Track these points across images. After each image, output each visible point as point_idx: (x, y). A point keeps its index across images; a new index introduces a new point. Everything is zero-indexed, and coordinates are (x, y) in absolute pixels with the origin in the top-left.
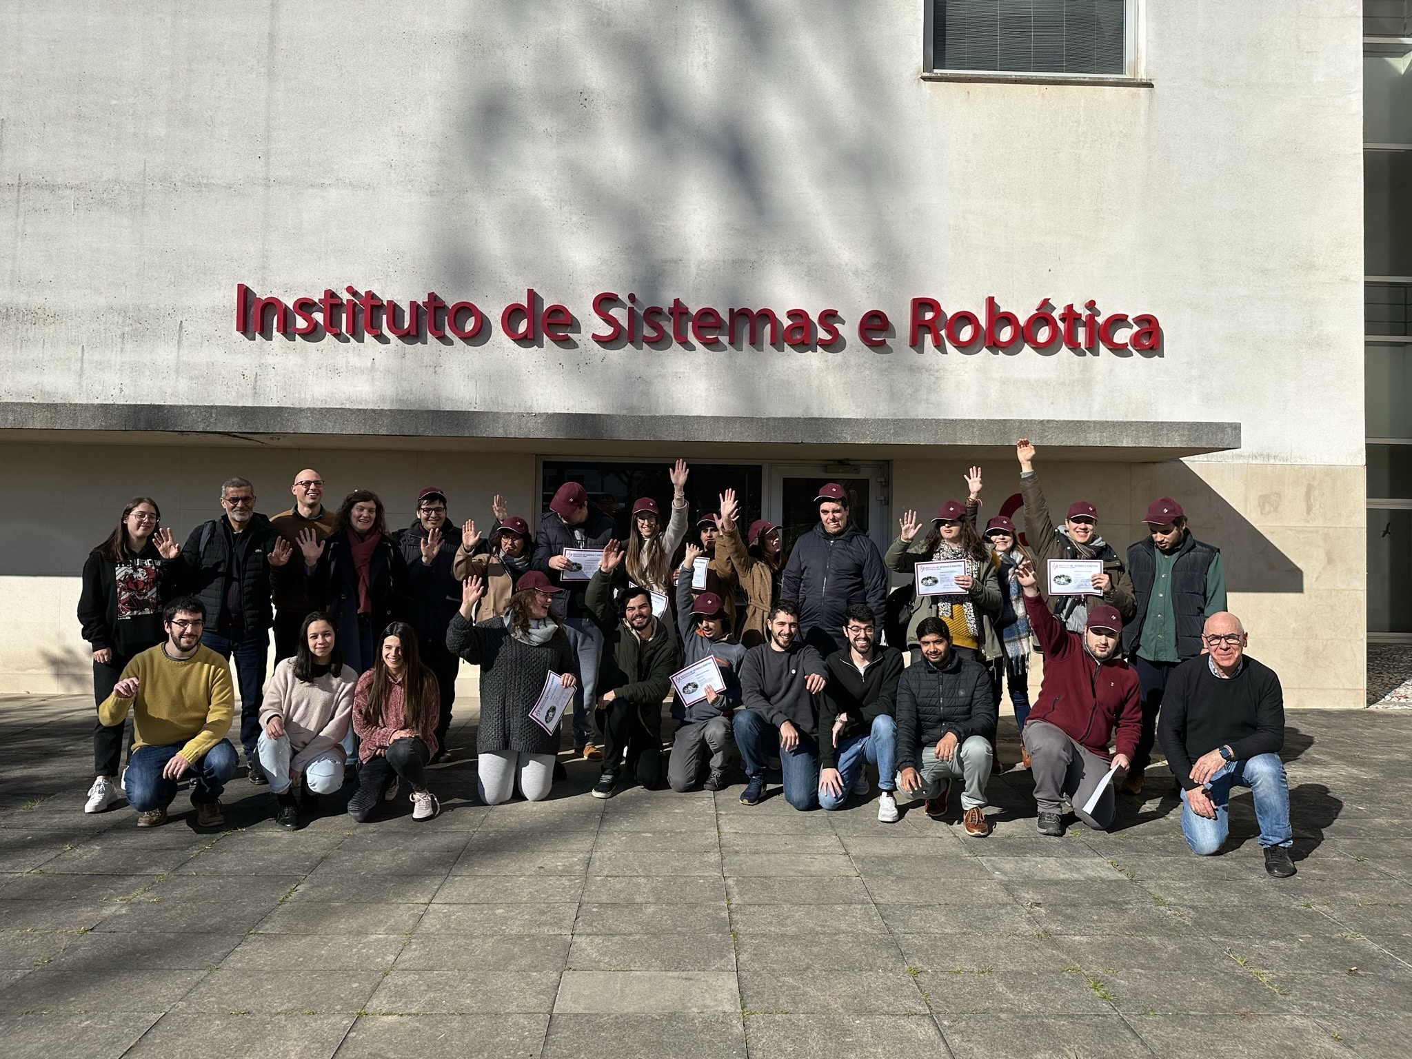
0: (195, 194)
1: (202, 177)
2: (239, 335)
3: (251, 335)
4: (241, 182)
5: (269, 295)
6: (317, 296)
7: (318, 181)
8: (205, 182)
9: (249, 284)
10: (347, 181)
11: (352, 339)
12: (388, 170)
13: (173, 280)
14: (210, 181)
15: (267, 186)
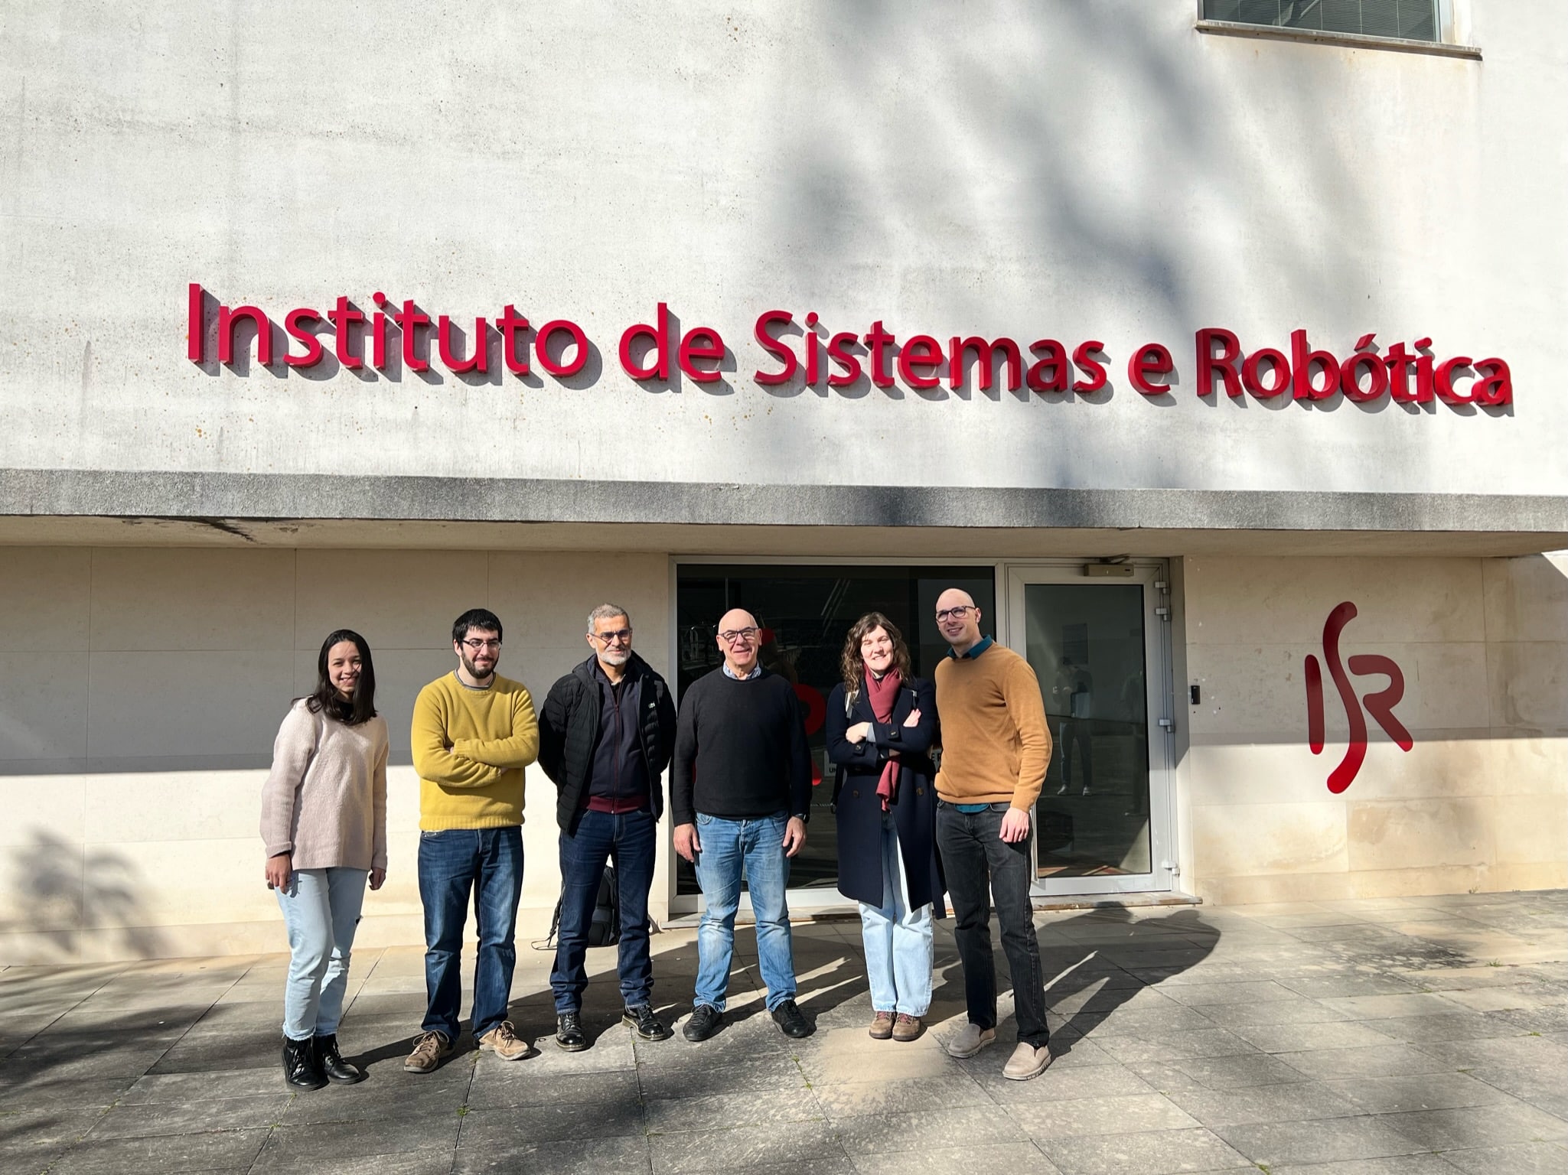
0: (112, 138)
1: (124, 111)
2: (189, 366)
3: (210, 367)
4: (191, 121)
5: (241, 304)
6: (324, 307)
7: (320, 128)
8: (128, 118)
9: (207, 285)
10: (369, 130)
11: (381, 376)
12: (437, 116)
13: (73, 273)
14: (136, 118)
15: (235, 130)
